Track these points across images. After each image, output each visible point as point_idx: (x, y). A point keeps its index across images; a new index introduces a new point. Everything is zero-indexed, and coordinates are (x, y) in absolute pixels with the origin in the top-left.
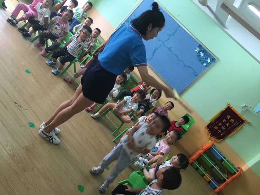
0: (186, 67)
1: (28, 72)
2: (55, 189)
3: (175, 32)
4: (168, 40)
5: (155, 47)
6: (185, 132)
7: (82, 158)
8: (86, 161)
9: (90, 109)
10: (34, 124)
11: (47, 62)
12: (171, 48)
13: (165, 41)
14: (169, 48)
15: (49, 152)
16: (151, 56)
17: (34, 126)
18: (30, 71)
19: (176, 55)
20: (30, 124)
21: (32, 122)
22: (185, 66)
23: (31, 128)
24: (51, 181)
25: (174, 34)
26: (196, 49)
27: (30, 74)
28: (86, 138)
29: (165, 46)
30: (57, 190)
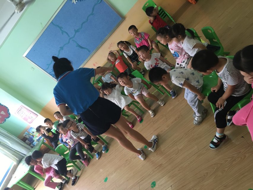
0: (93, 12)
1: (106, 180)
2: (215, 170)
3: (59, 27)
4: (67, 33)
5: (76, 46)
6: (162, 10)
7: (186, 135)
8: (189, 131)
9: (139, 119)
10: (153, 181)
11: (97, 159)
12: (75, 30)
13: (69, 36)
14: (76, 32)
15: (179, 171)
16: (86, 50)
17: (155, 182)
18: (105, 178)
19: (82, 24)
20: (152, 186)
21: (151, 184)
22: (92, 14)
23: (157, 186)
24: (207, 173)
25: (61, 28)
26: (74, 3)
27: (108, 177)
28: (167, 127)
29: (74, 37)
30: (216, 168)
